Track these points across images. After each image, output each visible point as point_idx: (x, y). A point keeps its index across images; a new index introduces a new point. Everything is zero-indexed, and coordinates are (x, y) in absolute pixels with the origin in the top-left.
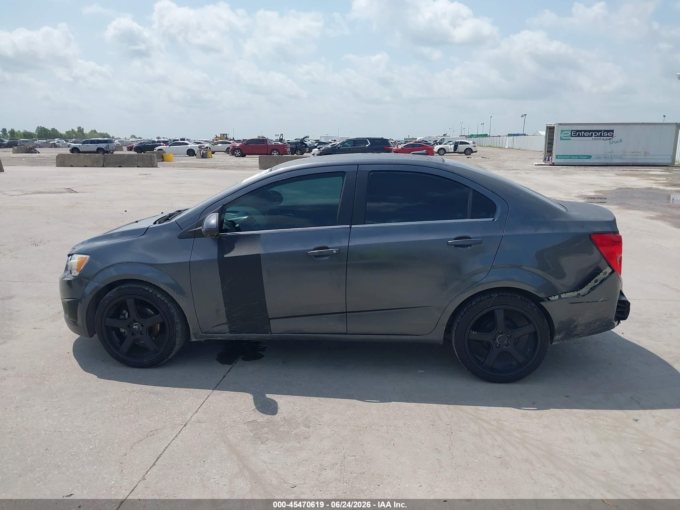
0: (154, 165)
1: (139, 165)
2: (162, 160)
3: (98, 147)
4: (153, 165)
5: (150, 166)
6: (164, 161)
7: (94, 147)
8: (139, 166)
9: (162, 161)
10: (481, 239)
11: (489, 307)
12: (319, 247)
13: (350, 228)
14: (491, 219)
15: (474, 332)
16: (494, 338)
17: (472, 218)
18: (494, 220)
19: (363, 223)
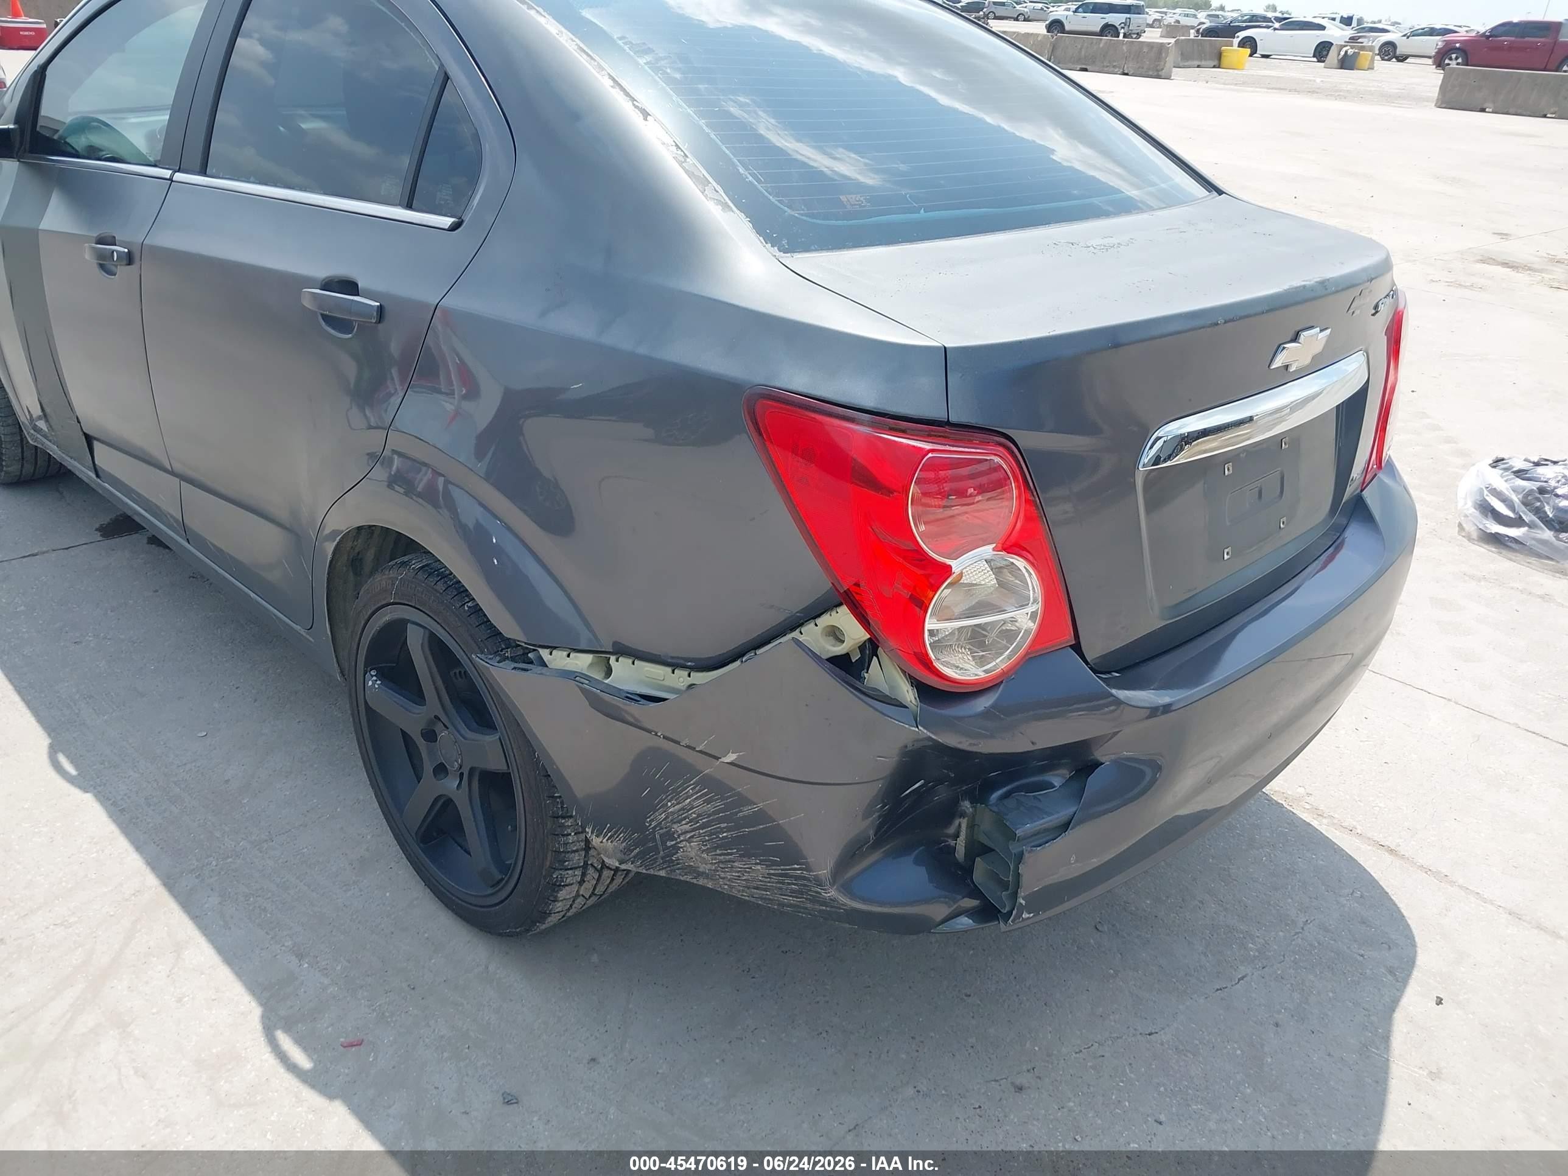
0: (1163, 73)
1: (1125, 68)
2: (1216, 63)
3: (1106, 21)
4: (1159, 73)
5: (1151, 73)
6: (1221, 67)
7: (1096, 22)
8: (1125, 72)
9: (1216, 67)
10: (378, 304)
11: (393, 604)
12: (102, 235)
13: (171, 180)
14: (447, 221)
15: (374, 678)
16: (430, 736)
17: (409, 206)
18: (454, 227)
19: (198, 169)
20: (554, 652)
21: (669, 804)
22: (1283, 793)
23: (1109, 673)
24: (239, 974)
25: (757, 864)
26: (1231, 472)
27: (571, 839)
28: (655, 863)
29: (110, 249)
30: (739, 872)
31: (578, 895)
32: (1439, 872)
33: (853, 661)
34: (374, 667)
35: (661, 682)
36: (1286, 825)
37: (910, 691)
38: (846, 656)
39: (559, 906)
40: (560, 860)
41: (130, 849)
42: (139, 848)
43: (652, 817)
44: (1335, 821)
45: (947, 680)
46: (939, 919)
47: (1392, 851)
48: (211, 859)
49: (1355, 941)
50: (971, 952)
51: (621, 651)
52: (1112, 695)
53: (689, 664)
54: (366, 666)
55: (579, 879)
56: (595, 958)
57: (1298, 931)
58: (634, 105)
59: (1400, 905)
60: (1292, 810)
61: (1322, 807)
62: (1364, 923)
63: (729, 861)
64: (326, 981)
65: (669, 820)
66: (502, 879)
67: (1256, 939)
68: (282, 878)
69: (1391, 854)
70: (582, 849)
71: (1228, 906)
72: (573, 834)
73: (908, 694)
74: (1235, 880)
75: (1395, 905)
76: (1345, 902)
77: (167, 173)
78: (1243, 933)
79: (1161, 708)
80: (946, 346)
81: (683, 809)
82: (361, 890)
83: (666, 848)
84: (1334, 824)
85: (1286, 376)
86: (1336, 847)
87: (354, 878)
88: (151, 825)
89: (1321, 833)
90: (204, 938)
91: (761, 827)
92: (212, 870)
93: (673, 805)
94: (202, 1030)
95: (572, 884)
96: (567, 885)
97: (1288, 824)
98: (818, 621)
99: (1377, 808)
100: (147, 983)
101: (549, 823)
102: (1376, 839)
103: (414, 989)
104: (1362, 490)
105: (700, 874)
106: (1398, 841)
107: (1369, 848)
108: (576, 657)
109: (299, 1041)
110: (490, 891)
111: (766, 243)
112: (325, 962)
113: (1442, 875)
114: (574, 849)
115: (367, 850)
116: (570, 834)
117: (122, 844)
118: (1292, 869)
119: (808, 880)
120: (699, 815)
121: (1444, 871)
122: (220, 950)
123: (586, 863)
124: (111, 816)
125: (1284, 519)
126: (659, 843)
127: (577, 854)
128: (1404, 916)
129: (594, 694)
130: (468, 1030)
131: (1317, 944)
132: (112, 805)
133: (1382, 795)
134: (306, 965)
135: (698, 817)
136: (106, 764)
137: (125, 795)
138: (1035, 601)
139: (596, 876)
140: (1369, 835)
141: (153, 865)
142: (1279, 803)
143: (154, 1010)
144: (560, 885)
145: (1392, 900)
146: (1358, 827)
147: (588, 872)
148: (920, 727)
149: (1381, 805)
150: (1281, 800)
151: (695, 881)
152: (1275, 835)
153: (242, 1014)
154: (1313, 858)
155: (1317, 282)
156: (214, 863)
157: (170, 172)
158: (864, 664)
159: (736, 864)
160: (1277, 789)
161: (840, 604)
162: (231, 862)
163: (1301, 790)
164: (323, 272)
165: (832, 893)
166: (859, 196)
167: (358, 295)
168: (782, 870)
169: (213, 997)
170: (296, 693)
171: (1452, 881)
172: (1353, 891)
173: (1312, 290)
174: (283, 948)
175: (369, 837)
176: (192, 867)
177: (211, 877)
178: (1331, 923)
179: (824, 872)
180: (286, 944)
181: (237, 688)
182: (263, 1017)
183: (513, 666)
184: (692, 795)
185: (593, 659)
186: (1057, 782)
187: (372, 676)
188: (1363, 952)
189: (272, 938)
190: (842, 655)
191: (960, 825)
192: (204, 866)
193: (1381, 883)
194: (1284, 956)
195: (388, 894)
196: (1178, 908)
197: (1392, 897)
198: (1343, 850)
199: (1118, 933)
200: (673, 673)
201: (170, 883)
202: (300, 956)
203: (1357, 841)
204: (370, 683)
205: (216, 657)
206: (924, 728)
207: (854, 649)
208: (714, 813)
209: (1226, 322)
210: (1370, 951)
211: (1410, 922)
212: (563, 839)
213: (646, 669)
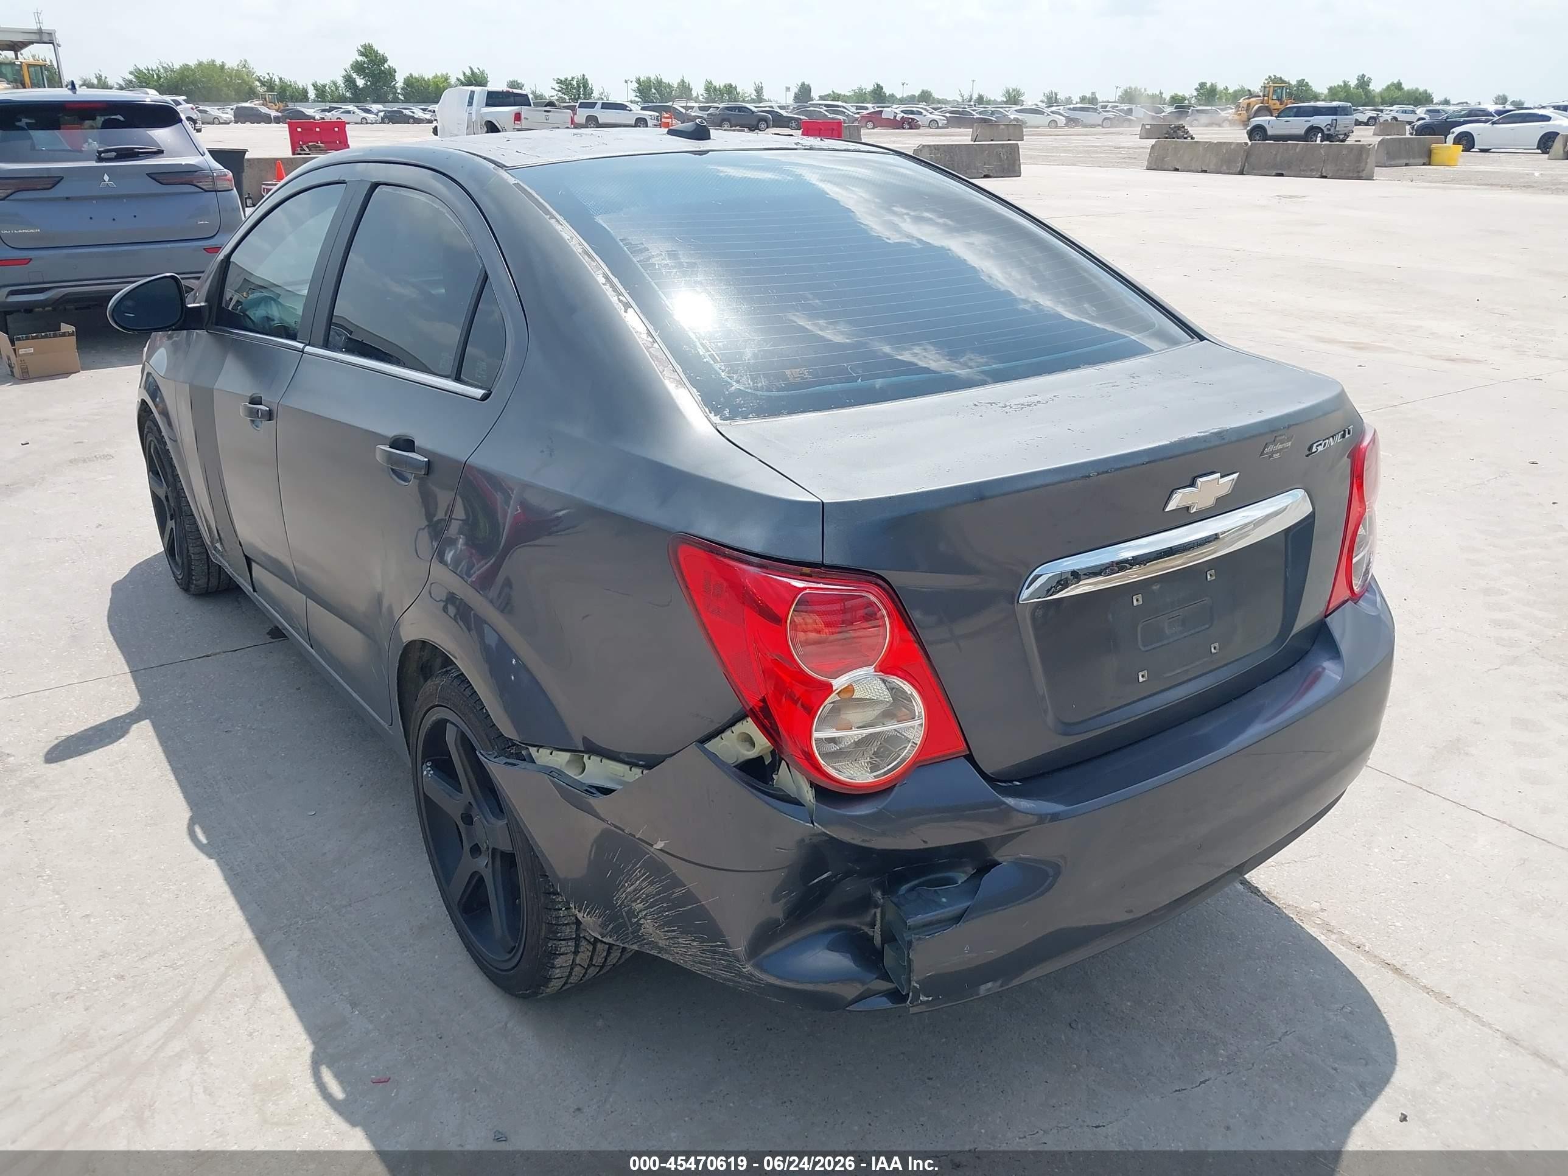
0: (1364, 174)
1: (1326, 171)
2: (1426, 160)
3: (1309, 124)
4: (1361, 174)
5: (1351, 175)
6: (1429, 165)
7: (1299, 125)
8: (1324, 174)
9: (1424, 164)
10: (427, 459)
11: (437, 706)
12: (254, 396)
13: (303, 352)
14: (479, 393)
15: (429, 769)
16: (468, 819)
17: (458, 379)
18: (485, 398)
19: (321, 343)
20: (541, 750)
21: (626, 885)
22: (1296, 907)
23: (1011, 781)
24: (301, 1017)
25: (693, 940)
26: (1141, 602)
27: (561, 913)
28: (627, 938)
29: (256, 408)
30: (684, 947)
31: (574, 964)
32: (1441, 994)
33: (767, 763)
34: (429, 759)
35: (622, 778)
36: (1290, 938)
37: (810, 792)
38: (760, 759)
39: (557, 973)
40: (553, 930)
41: (237, 907)
42: (243, 907)
43: (617, 896)
44: (1344, 937)
45: (836, 782)
46: (850, 997)
47: (1396, 970)
48: (299, 919)
49: (1332, 1055)
50: (944, 1040)
51: (593, 749)
52: (1005, 803)
53: (641, 763)
54: (423, 758)
55: (573, 949)
56: (600, 1023)
57: (1275, 1041)
58: (619, 299)
59: (1390, 1023)
60: (1301, 924)
61: (1333, 923)
62: (1346, 1038)
63: (674, 938)
64: (371, 1027)
65: (629, 899)
66: (515, 947)
67: (1229, 1046)
68: (352, 938)
69: (1394, 973)
70: (573, 923)
71: (1208, 1012)
72: (563, 909)
73: (808, 795)
74: (1222, 988)
75: (1385, 1022)
76: (1332, 1016)
77: (301, 346)
78: (1216, 1040)
79: (1049, 817)
80: (825, 501)
81: (635, 890)
82: (415, 952)
83: (632, 925)
84: (1342, 940)
85: (1186, 517)
86: (1338, 962)
87: (411, 941)
88: (257, 887)
89: (1326, 948)
90: (279, 985)
91: (690, 907)
92: (298, 928)
93: (629, 886)
94: (263, 1060)
95: (567, 954)
96: (562, 954)
97: (1294, 937)
98: (733, 728)
99: (1393, 927)
100: (228, 1018)
101: (542, 898)
102: (1383, 957)
103: (441, 1038)
104: (1326, 616)
105: (661, 950)
106: (1405, 960)
107: (1374, 965)
108: (557, 754)
109: (337, 1076)
110: (508, 956)
111: (711, 413)
112: (373, 1011)
113: (1445, 996)
114: (566, 922)
115: (428, 918)
116: (561, 909)
117: (232, 903)
118: (1285, 982)
119: (728, 955)
120: (647, 896)
121: (1448, 993)
122: (290, 996)
123: (578, 935)
124: (227, 879)
125: (1217, 645)
126: (626, 919)
127: (568, 927)
128: (1391, 1034)
129: (562, 786)
130: (479, 1076)
131: (1290, 1055)
132: (229, 869)
133: (1401, 914)
134: (357, 1012)
135: (647, 897)
136: (232, 834)
137: (241, 861)
138: (919, 718)
139: (591, 948)
140: (1376, 953)
141: (251, 921)
142: (1289, 917)
143: (229, 1041)
144: (555, 954)
145: (1383, 1017)
146: (1367, 944)
147: (581, 944)
148: (815, 824)
149: (1398, 924)
150: (1293, 914)
151: (659, 955)
152: (1276, 948)
153: (298, 1049)
154: (1310, 972)
155: (1212, 433)
156: (300, 923)
157: (303, 345)
158: (774, 767)
159: (680, 940)
160: (1290, 903)
161: (747, 716)
162: (313, 923)
163: (1316, 906)
164: (392, 432)
165: (748, 968)
166: (803, 369)
167: (414, 451)
168: (711, 946)
169: (278, 1034)
170: (396, 780)
171: (1452, 1003)
172: (1344, 1007)
173: (1205, 441)
174: (341, 997)
175: (431, 907)
176: (282, 925)
177: (295, 934)
178: (1312, 1036)
179: (740, 948)
180: (344, 994)
181: (348, 774)
182: (313, 1053)
183: (504, 761)
184: (640, 877)
185: (570, 757)
186: (961, 878)
187: (428, 767)
188: (1337, 1065)
189: (334, 988)
190: (753, 759)
191: (875, 913)
192: (291, 925)
193: (1375, 1000)
194: (1253, 1065)
195: (436, 957)
196: (1157, 1012)
197: (1384, 1015)
198: (1345, 966)
199: (1090, 1031)
200: (631, 770)
201: (261, 937)
202: (354, 1005)
203: (1363, 958)
204: (425, 773)
205: (336, 747)
206: (819, 824)
207: (767, 754)
208: (658, 893)
209: (1098, 474)
210: (1345, 1065)
211: (1396, 1040)
212: (554, 914)
213: (611, 766)
